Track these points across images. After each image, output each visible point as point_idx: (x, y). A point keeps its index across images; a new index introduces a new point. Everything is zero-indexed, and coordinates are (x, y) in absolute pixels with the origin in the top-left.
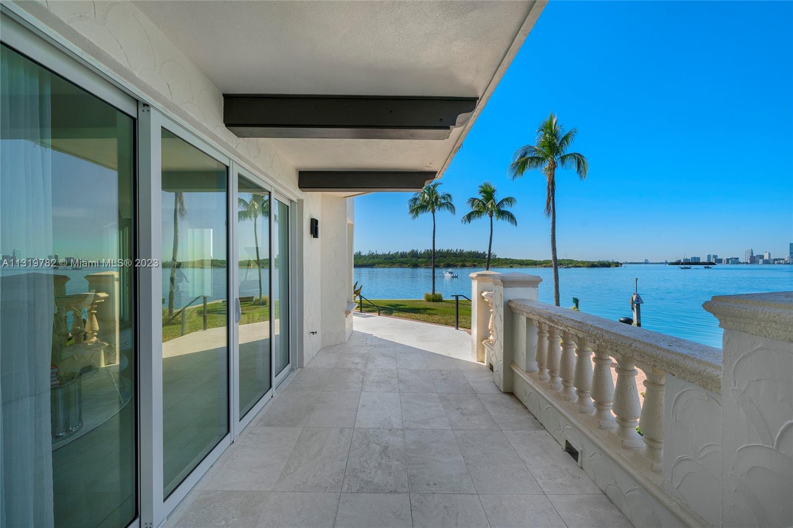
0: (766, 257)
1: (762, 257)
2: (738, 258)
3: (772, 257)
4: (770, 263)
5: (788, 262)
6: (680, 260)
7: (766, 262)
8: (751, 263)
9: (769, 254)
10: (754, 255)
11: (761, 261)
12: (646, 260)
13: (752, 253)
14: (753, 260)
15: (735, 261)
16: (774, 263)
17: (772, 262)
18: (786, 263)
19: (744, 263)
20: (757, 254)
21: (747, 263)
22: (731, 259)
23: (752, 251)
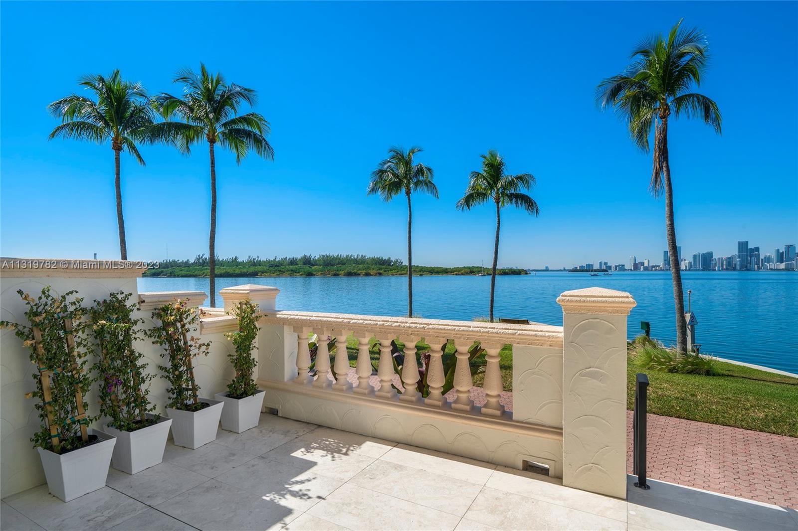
0: (646, 265)
1: (643, 264)
2: (623, 266)
3: (651, 265)
4: (648, 270)
5: (663, 269)
6: (577, 268)
7: (646, 269)
8: (634, 270)
9: (649, 261)
10: (637, 262)
11: (642, 267)
12: (546, 267)
13: (635, 260)
14: (636, 266)
15: (622, 268)
16: (652, 270)
17: (650, 269)
18: (661, 270)
19: (629, 270)
20: (639, 261)
21: (631, 270)
22: (619, 266)
23: (635, 258)
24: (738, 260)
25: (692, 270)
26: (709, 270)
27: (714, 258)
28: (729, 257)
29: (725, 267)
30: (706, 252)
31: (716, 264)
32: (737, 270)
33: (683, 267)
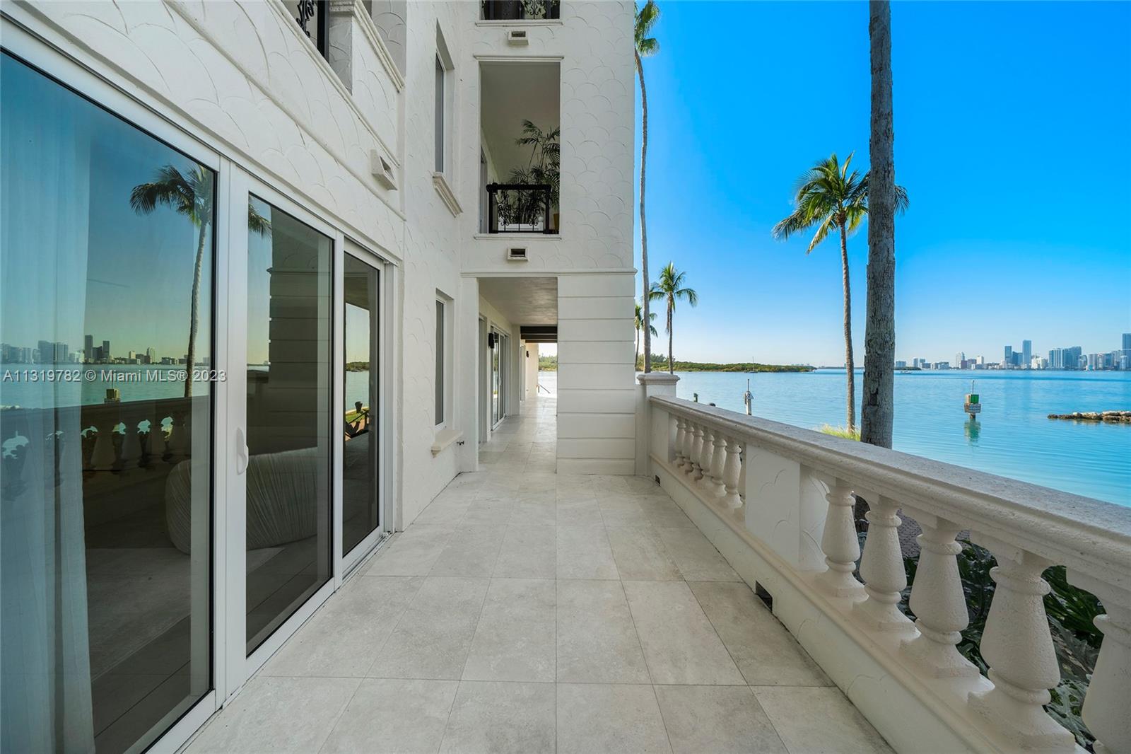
0: (979, 362)
1: (974, 361)
2: (947, 363)
3: (986, 362)
4: (983, 369)
5: (1003, 367)
7: (979, 367)
8: (962, 368)
9: (983, 358)
10: (966, 359)
11: (973, 366)
13: (964, 357)
14: (965, 365)
15: (945, 366)
16: (987, 369)
17: (985, 367)
18: (1001, 369)
19: (954, 368)
20: (969, 358)
21: (958, 368)
22: (940, 363)
23: (963, 354)
24: (1123, 357)
25: (1049, 369)
26: (1076, 370)
27: (1083, 354)
28: (1108, 353)
29: (1100, 366)
30: (1070, 347)
31: (1086, 362)
32: (1121, 370)
33: (1034, 365)
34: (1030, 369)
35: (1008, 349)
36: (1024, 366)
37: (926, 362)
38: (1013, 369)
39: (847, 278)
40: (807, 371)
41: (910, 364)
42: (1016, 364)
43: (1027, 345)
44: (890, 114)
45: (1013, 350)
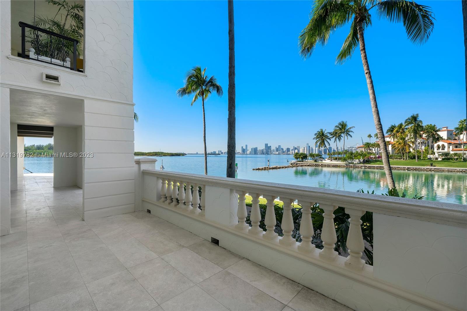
16: (238, 154)
24: (265, 150)
25: (251, 154)
26: (256, 154)
27: (258, 149)
28: (262, 149)
29: (261, 153)
30: (255, 147)
31: (258, 152)
32: (265, 154)
33: (248, 153)
34: (247, 154)
35: (242, 147)
36: (246, 153)
37: (222, 152)
38: (243, 154)
39: (204, 118)
40: (183, 155)
41: (217, 153)
42: (244, 153)
43: (246, 146)
44: (234, 66)
45: (243, 148)
